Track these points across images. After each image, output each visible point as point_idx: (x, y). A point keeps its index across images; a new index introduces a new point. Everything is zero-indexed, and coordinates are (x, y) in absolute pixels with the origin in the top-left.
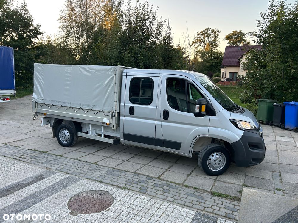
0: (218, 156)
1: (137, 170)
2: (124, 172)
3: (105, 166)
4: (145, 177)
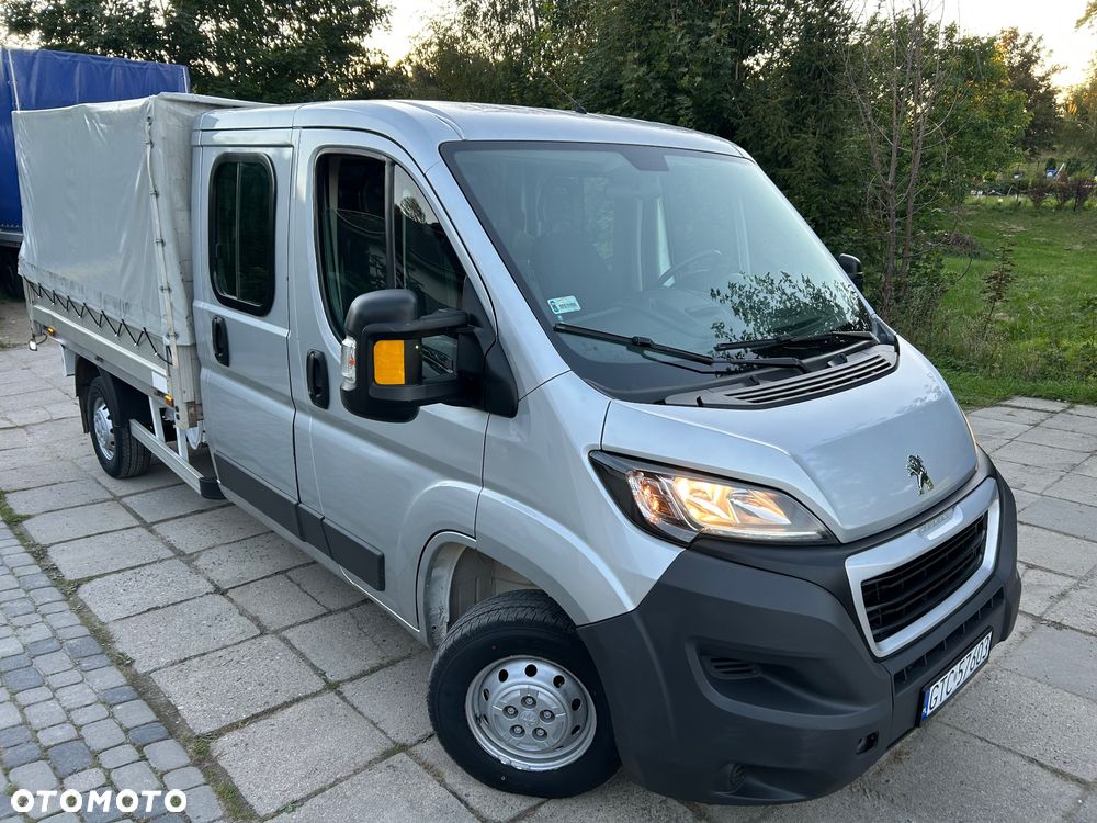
1: (181, 661)
2: (97, 664)
3: (82, 611)
4: (137, 723)
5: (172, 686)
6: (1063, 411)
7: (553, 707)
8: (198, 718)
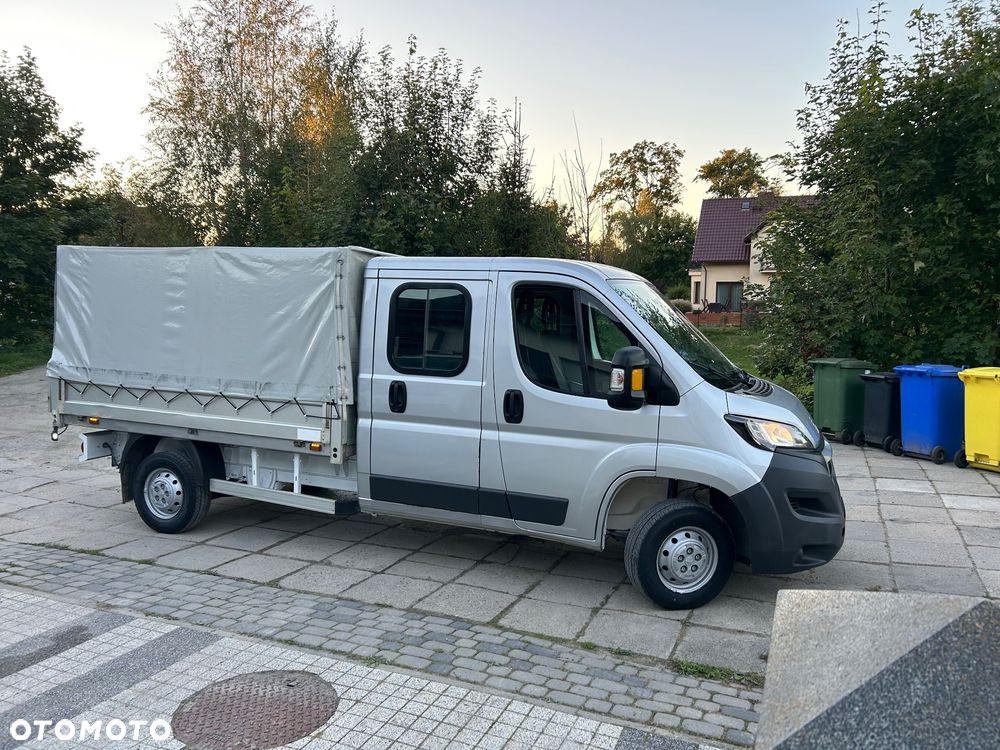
0: (693, 541)
3: (307, 593)
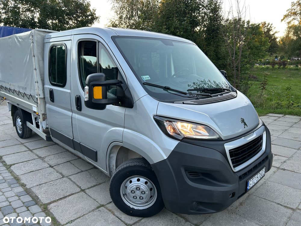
1: (40, 185)
2: (16, 186)
3: (11, 172)
4: (27, 201)
5: (37, 191)
6: (282, 117)
7: (145, 190)
8: (44, 199)
